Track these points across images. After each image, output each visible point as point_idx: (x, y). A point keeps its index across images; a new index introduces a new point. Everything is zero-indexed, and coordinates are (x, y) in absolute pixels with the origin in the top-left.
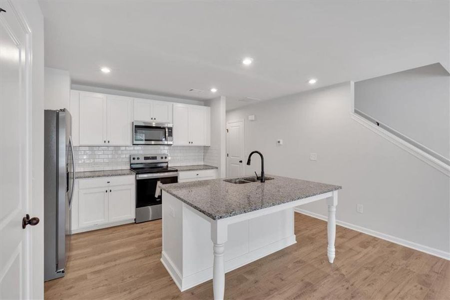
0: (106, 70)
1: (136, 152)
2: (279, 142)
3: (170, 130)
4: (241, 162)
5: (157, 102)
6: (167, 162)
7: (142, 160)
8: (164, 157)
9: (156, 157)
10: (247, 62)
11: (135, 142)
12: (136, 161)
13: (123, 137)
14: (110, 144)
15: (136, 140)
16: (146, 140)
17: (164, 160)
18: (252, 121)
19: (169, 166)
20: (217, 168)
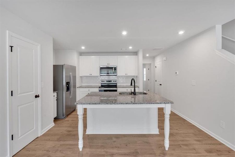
0: (83, 48)
1: (104, 79)
2: (176, 73)
3: (115, 69)
4: (161, 85)
5: (109, 56)
6: (116, 84)
7: (105, 82)
8: (115, 81)
9: (111, 81)
10: (124, 33)
11: (101, 75)
12: (103, 82)
13: (96, 72)
14: (92, 75)
15: (101, 74)
16: (107, 74)
17: (115, 82)
18: (165, 60)
19: (117, 85)
20: (139, 87)
